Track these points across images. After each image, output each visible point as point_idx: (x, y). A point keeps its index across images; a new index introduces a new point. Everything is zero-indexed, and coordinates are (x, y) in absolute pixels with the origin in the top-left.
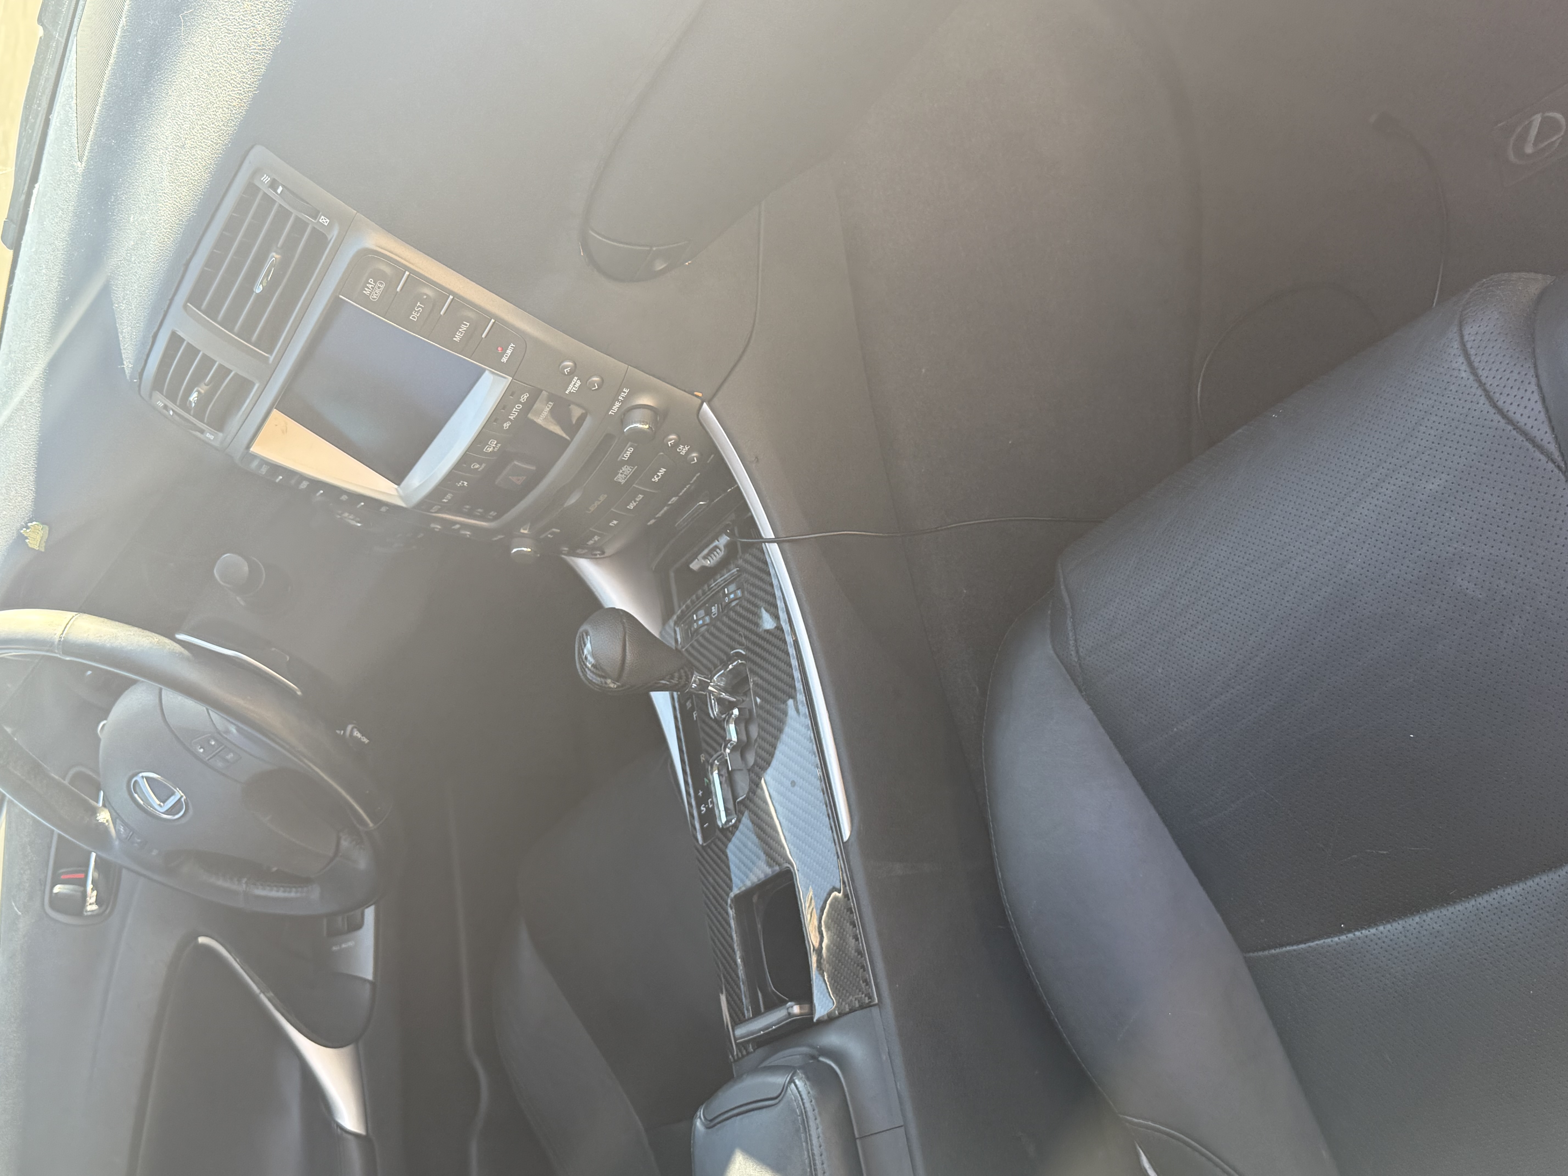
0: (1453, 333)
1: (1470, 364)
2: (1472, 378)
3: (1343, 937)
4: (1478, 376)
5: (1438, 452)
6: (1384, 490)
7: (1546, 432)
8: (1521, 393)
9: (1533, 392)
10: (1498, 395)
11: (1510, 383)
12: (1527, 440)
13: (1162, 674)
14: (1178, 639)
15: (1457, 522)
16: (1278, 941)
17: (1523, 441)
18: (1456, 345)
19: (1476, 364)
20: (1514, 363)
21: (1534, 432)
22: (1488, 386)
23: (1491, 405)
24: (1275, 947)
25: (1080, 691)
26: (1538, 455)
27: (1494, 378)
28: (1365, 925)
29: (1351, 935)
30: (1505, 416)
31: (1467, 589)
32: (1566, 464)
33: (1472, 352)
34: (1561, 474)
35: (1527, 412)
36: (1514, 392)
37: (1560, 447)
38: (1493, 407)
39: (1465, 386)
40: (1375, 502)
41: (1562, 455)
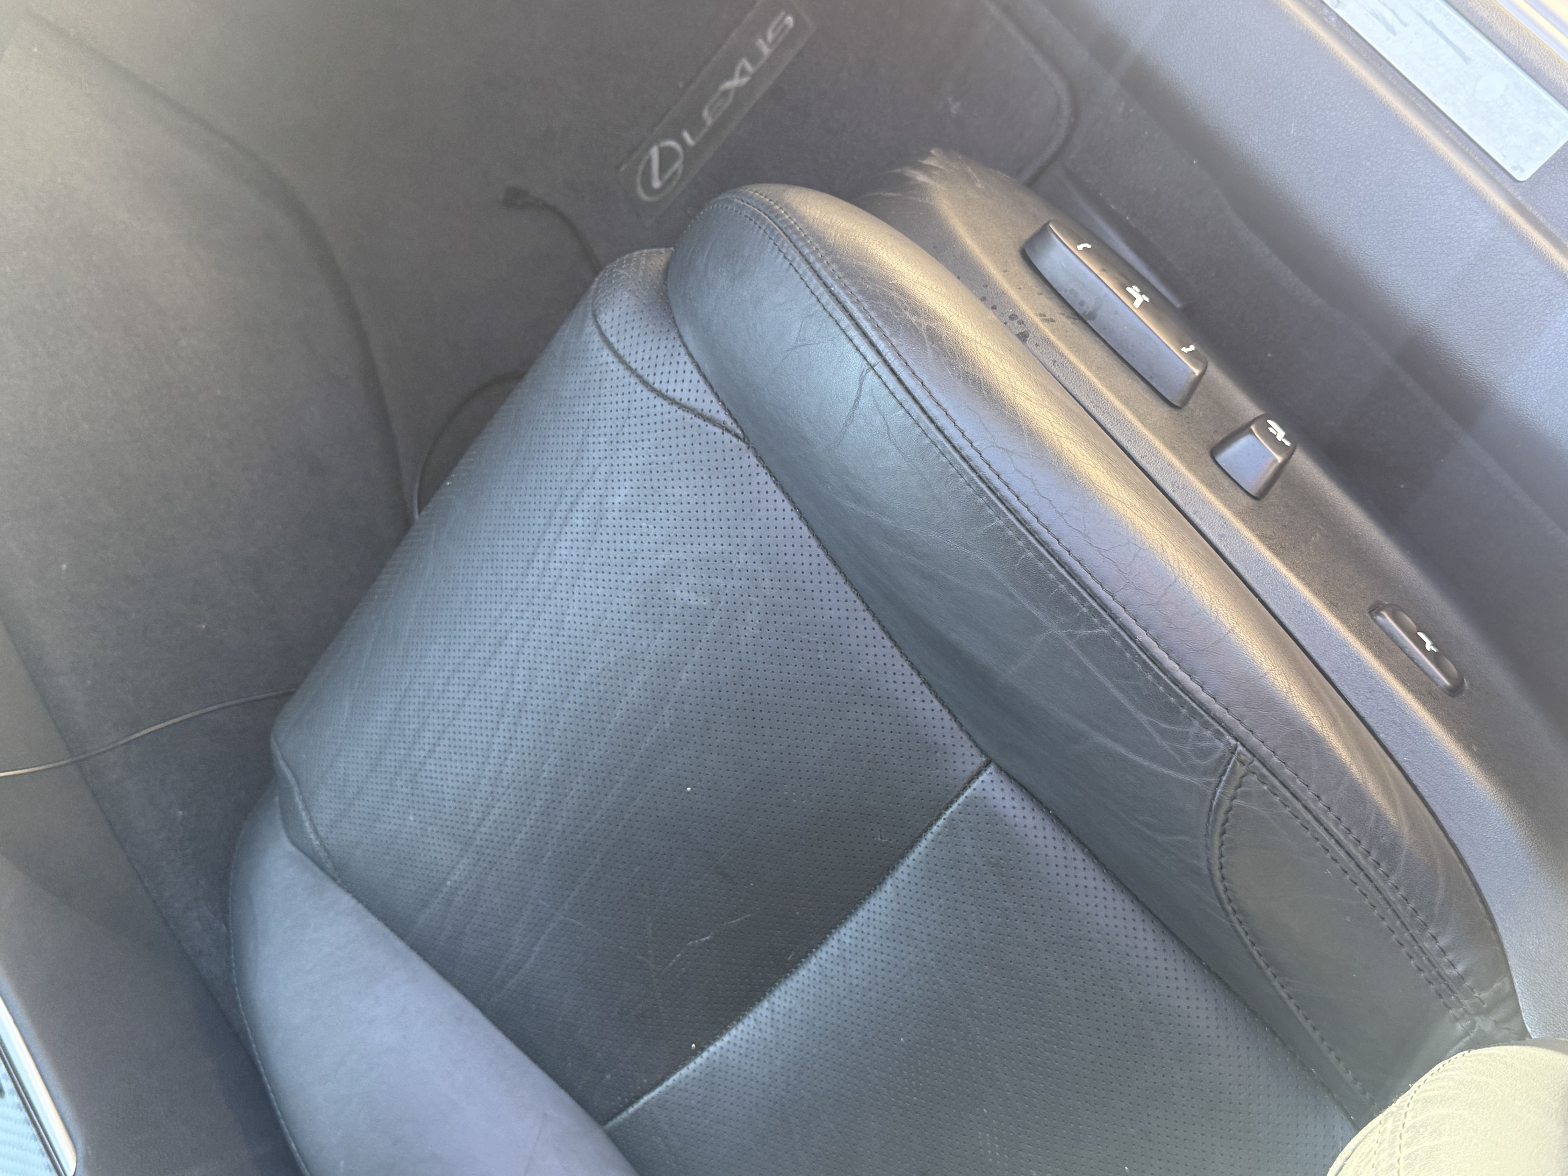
0: (590, 328)
1: (615, 353)
2: (621, 367)
3: (699, 1060)
4: (627, 364)
5: (614, 460)
6: (574, 520)
7: (712, 402)
8: (674, 366)
9: (685, 363)
10: (651, 376)
11: (660, 360)
12: (695, 416)
13: (415, 821)
14: (419, 774)
15: (657, 529)
16: (632, 1094)
17: (691, 418)
18: (597, 338)
19: (621, 352)
20: (657, 338)
21: (699, 406)
22: (640, 372)
23: (649, 390)
24: (631, 1103)
25: (334, 879)
26: (711, 428)
27: (643, 359)
28: (717, 1035)
29: (705, 1054)
30: (666, 396)
31: (690, 600)
32: (742, 430)
33: (613, 340)
34: (740, 442)
35: (686, 386)
36: (667, 368)
37: (730, 414)
38: (652, 391)
39: (618, 378)
40: (570, 536)
41: (735, 421)
